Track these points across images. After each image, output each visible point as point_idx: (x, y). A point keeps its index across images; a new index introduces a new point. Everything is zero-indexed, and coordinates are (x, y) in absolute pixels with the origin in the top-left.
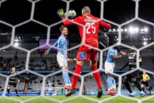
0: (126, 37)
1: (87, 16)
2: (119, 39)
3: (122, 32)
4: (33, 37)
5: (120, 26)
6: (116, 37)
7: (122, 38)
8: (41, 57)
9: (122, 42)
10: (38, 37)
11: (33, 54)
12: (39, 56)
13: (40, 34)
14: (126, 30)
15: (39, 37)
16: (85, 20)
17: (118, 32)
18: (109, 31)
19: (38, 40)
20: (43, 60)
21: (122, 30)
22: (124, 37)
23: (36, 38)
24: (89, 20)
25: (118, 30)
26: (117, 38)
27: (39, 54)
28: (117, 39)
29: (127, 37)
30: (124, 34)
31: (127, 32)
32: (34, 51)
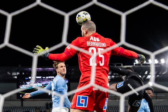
0: (163, 73)
1: (92, 37)
2: (152, 76)
3: (156, 65)
4: (8, 73)
5: (152, 55)
6: (146, 73)
7: (156, 75)
8: (22, 105)
9: (157, 80)
10: (16, 72)
11: (9, 101)
12: (18, 103)
13: (20, 67)
14: (163, 61)
15: (18, 73)
16: (88, 43)
17: (149, 65)
18: (134, 63)
19: (16, 77)
20: (24, 111)
21: (156, 62)
22: (160, 73)
23: (14, 74)
24: (94, 43)
25: (150, 61)
26: (148, 74)
27: (18, 101)
28: (149, 77)
29: (165, 72)
30: (159, 68)
31: (165, 64)
32: (11, 97)
